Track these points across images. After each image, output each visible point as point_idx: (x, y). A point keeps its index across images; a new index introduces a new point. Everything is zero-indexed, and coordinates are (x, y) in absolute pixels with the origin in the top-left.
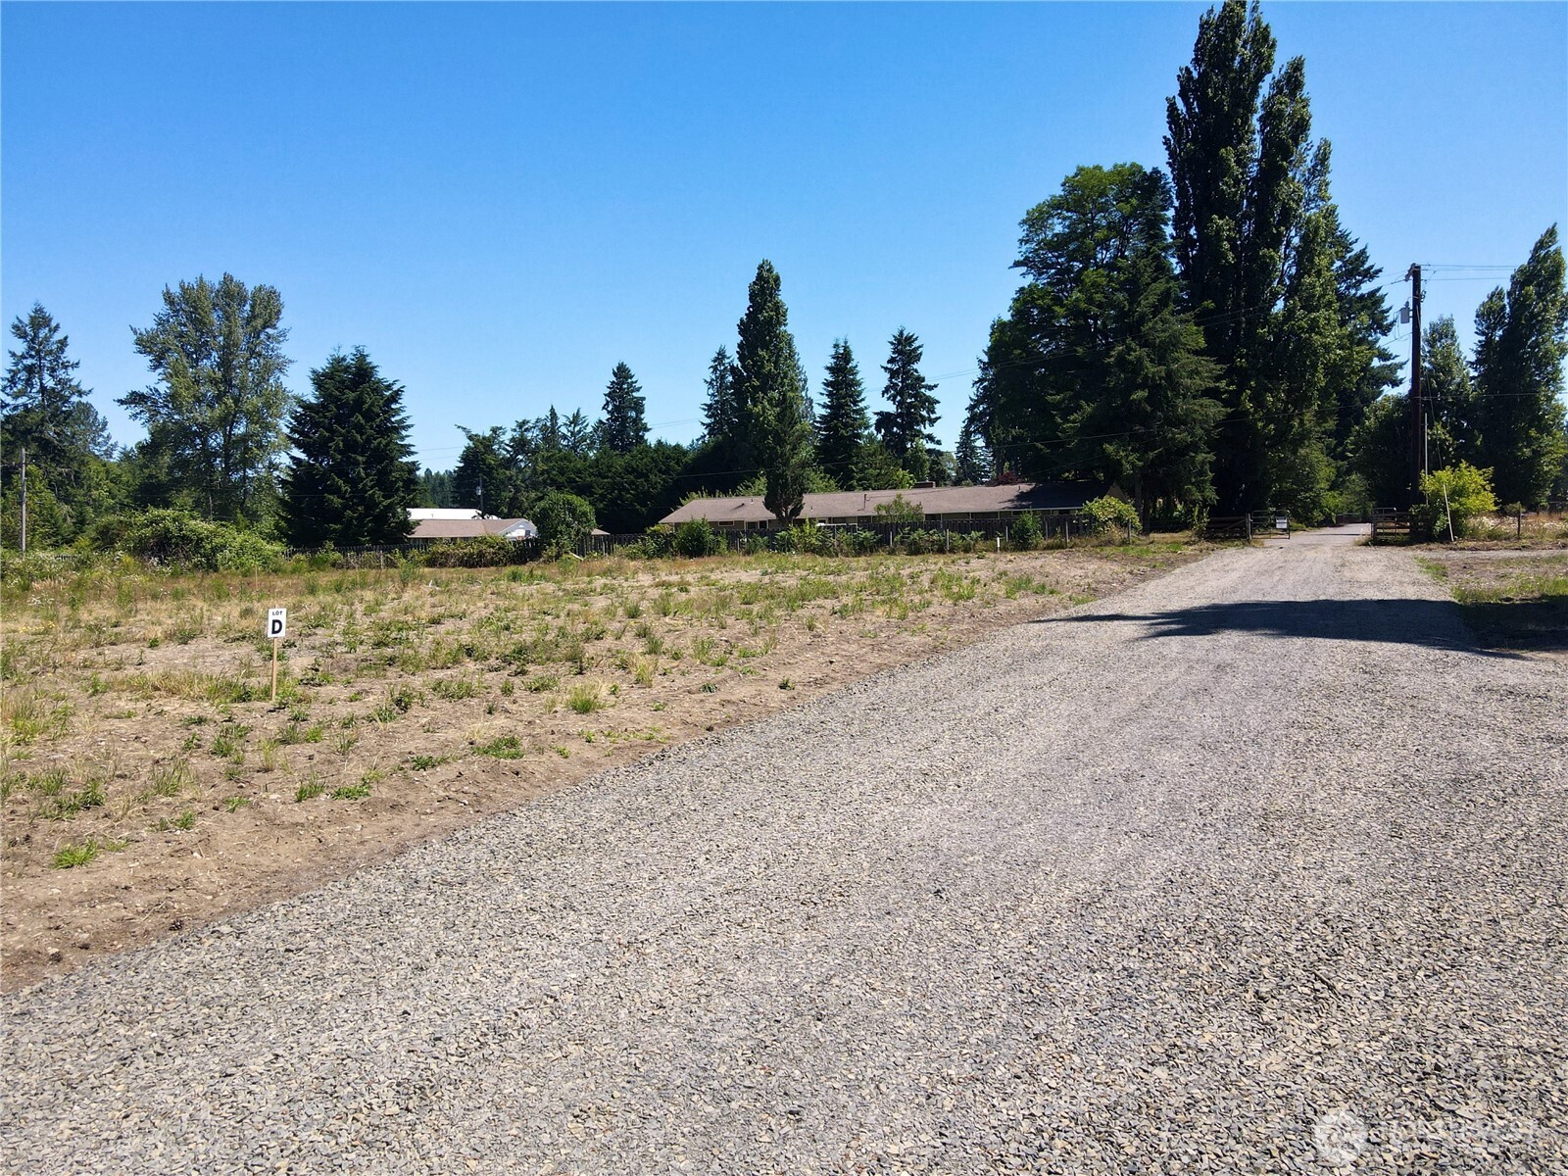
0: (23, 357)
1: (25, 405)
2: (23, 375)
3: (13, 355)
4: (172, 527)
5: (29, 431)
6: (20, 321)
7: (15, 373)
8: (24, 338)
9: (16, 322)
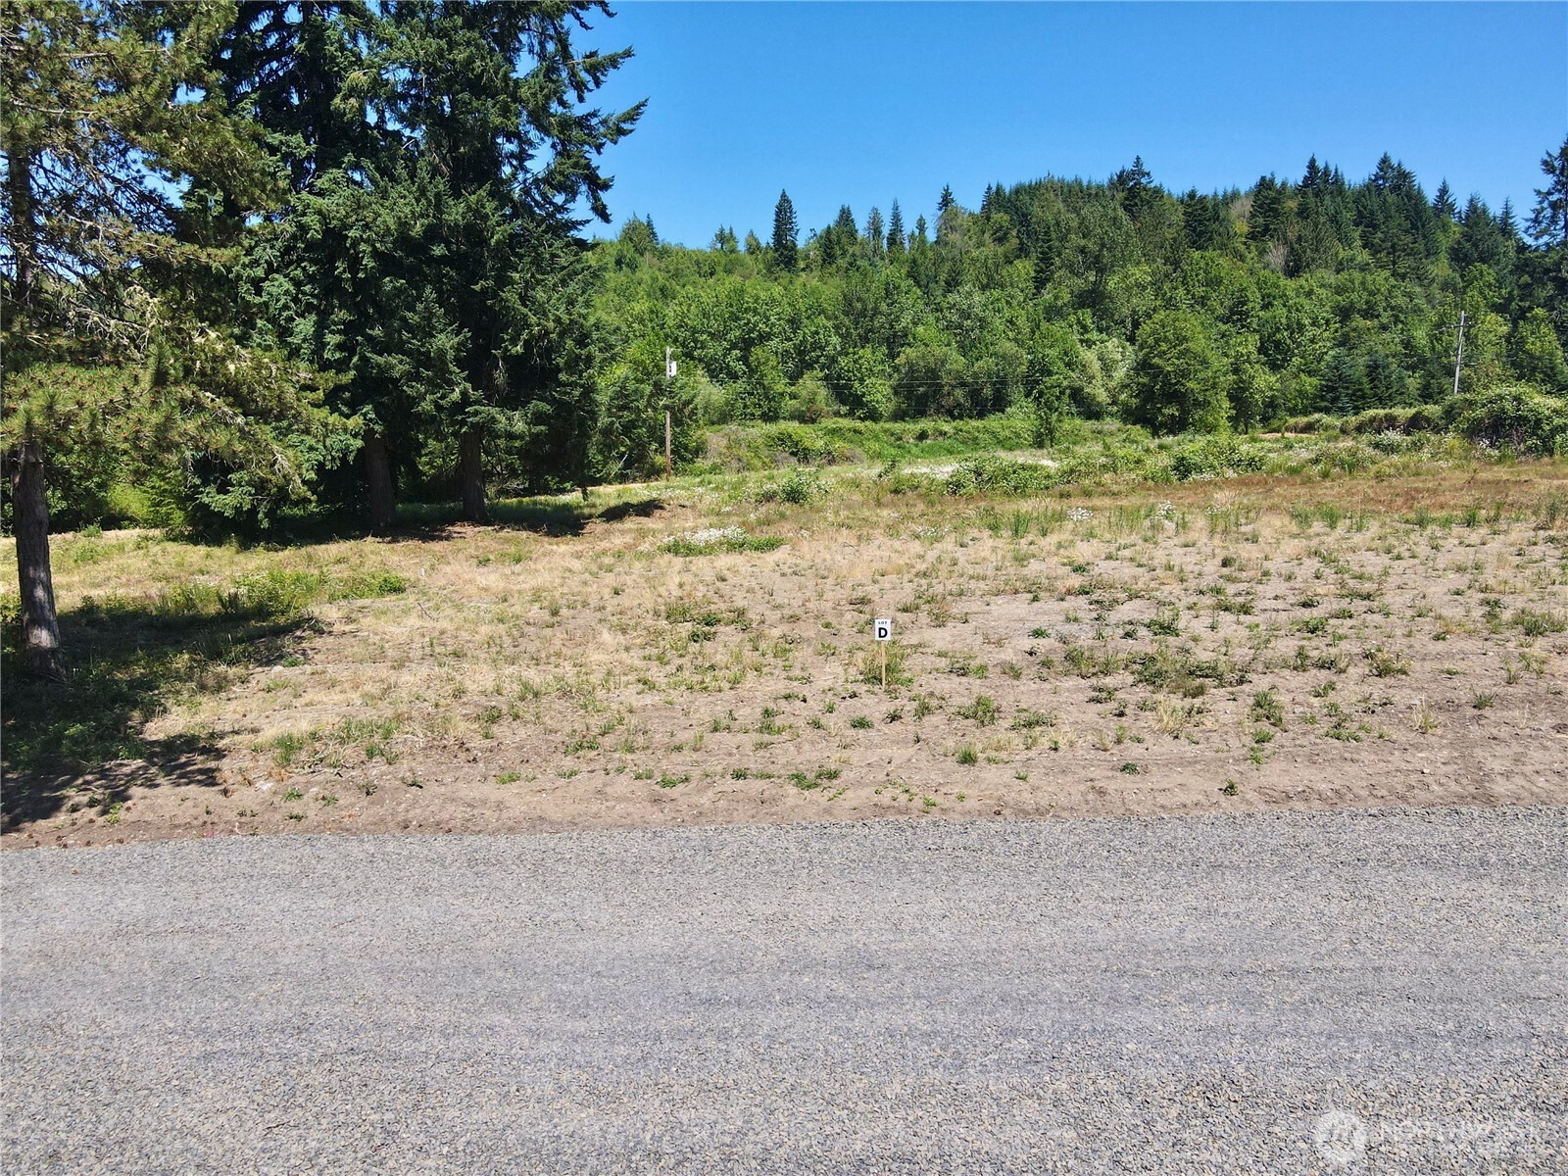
0: (1549, 193)
1: (1547, 244)
2: (1548, 212)
3: (1539, 193)
4: (1509, 406)
5: (1547, 271)
6: (1550, 156)
7: (1538, 212)
8: (1553, 172)
9: (1546, 157)
